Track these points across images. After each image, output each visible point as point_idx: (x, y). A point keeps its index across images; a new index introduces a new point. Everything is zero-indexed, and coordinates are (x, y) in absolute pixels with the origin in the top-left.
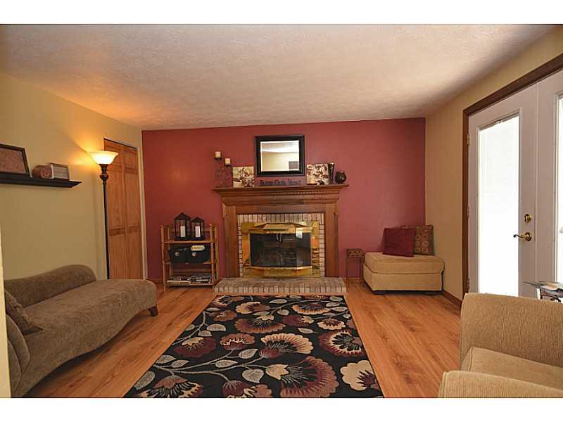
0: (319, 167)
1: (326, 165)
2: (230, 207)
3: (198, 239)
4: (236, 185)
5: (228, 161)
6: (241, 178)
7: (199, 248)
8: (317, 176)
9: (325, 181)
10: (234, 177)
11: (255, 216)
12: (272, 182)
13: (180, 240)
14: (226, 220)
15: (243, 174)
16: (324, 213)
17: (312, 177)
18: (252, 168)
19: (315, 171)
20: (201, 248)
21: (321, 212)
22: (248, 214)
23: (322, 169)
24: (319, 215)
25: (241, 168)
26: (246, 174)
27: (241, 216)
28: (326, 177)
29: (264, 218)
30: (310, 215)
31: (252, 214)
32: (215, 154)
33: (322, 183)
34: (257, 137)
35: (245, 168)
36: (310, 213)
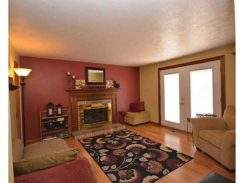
0: (110, 81)
1: (113, 81)
2: (74, 98)
3: (60, 115)
4: (77, 88)
5: (74, 77)
6: (80, 85)
7: (62, 119)
8: (110, 85)
9: (112, 87)
10: (76, 84)
11: (85, 102)
12: (94, 87)
13: (49, 117)
14: (72, 105)
15: (80, 83)
16: (112, 99)
17: (108, 85)
18: (84, 81)
19: (109, 83)
20: (63, 119)
21: (111, 99)
22: (82, 101)
23: (111, 82)
24: (110, 100)
25: (80, 80)
26: (82, 83)
27: (79, 102)
28: (113, 85)
29: (89, 102)
30: (107, 100)
31: (84, 101)
32: (67, 73)
33: (112, 88)
34: (86, 67)
35: (81, 80)
36: (107, 99)
